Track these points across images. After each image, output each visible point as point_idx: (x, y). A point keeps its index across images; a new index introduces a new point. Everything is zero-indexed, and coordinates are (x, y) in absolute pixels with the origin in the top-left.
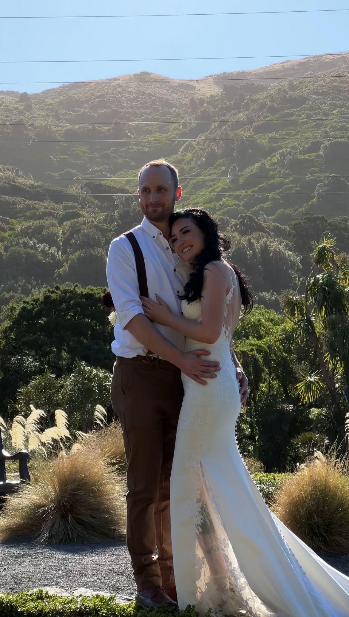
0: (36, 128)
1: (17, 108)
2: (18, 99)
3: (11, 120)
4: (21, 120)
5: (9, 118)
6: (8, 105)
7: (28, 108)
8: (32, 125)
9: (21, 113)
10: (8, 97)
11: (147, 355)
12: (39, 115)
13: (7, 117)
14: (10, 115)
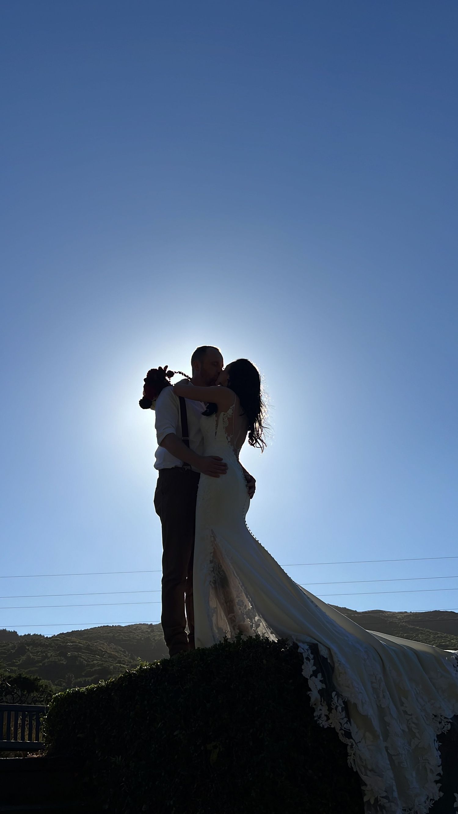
0: (155, 640)
1: (147, 631)
2: (147, 627)
3: (144, 637)
4: (149, 637)
5: (144, 636)
6: (143, 629)
7: (152, 631)
8: (154, 639)
9: (149, 633)
10: (143, 626)
11: (182, 466)
12: (157, 634)
13: (142, 635)
14: (144, 634)
